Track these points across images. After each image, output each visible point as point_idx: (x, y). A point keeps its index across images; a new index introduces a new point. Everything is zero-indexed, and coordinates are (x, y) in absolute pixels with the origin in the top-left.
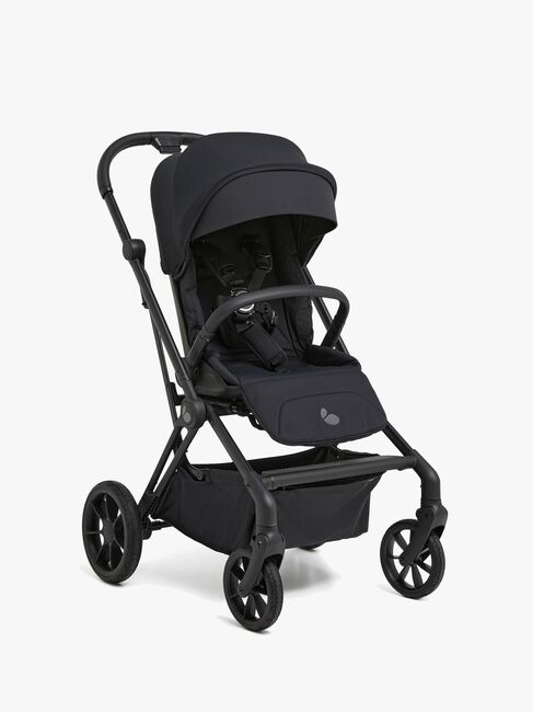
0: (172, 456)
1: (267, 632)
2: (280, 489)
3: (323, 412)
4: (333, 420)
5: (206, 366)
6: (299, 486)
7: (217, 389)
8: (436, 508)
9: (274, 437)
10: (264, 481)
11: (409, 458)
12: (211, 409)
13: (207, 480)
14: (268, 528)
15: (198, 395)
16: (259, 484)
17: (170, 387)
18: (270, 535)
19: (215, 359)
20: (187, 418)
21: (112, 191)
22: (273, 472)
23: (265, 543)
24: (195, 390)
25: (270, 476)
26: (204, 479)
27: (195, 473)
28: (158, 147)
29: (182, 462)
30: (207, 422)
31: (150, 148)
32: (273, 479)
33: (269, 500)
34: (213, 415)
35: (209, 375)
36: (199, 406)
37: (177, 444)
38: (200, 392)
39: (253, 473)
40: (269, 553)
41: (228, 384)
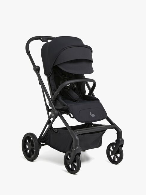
0: (48, 126)
1: (76, 174)
2: (79, 135)
3: (90, 113)
4: (93, 115)
5: (58, 101)
6: (84, 134)
7: (61, 107)
8: (121, 139)
9: (78, 120)
10: (75, 132)
11: (113, 126)
12: (59, 113)
13: (58, 132)
14: (77, 146)
15: (56, 109)
16: (74, 133)
17: (47, 107)
18: (77, 147)
19: (60, 99)
20: (53, 115)
21: (30, 52)
22: (77, 130)
23: (76, 150)
24: (55, 107)
25: (77, 131)
26: (57, 132)
27: (55, 130)
28: (41, 40)
29: (51, 127)
30: (58, 116)
31: (39, 40)
32: (77, 132)
33: (77, 138)
34: (60, 114)
35: (58, 103)
36: (56, 112)
37: (49, 122)
38: (56, 108)
39: (72, 130)
40: (77, 152)
41: (64, 106)
